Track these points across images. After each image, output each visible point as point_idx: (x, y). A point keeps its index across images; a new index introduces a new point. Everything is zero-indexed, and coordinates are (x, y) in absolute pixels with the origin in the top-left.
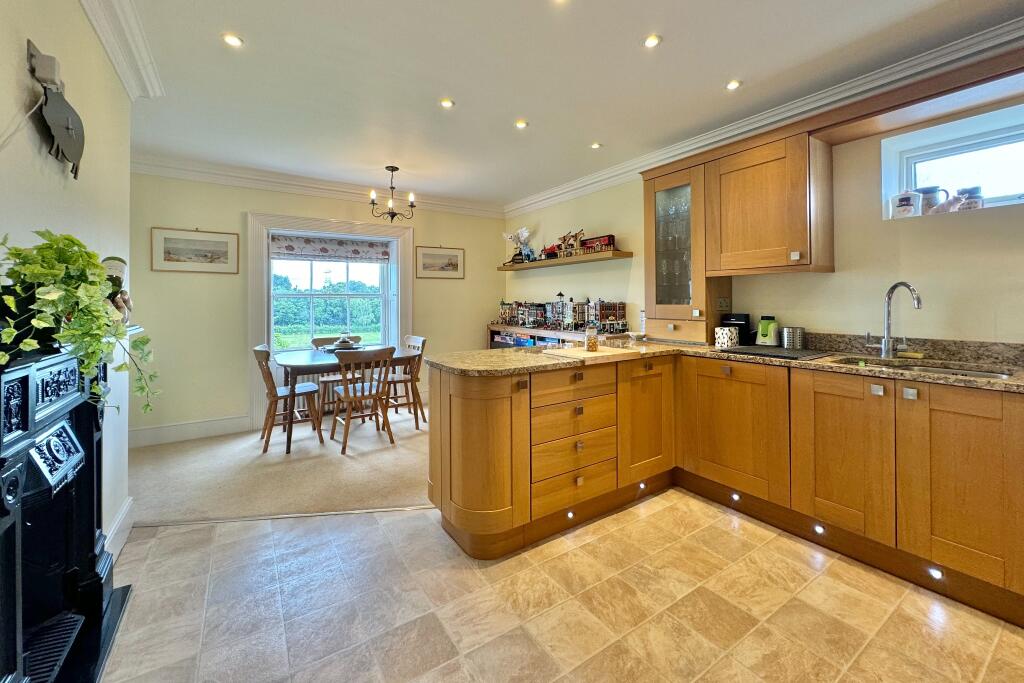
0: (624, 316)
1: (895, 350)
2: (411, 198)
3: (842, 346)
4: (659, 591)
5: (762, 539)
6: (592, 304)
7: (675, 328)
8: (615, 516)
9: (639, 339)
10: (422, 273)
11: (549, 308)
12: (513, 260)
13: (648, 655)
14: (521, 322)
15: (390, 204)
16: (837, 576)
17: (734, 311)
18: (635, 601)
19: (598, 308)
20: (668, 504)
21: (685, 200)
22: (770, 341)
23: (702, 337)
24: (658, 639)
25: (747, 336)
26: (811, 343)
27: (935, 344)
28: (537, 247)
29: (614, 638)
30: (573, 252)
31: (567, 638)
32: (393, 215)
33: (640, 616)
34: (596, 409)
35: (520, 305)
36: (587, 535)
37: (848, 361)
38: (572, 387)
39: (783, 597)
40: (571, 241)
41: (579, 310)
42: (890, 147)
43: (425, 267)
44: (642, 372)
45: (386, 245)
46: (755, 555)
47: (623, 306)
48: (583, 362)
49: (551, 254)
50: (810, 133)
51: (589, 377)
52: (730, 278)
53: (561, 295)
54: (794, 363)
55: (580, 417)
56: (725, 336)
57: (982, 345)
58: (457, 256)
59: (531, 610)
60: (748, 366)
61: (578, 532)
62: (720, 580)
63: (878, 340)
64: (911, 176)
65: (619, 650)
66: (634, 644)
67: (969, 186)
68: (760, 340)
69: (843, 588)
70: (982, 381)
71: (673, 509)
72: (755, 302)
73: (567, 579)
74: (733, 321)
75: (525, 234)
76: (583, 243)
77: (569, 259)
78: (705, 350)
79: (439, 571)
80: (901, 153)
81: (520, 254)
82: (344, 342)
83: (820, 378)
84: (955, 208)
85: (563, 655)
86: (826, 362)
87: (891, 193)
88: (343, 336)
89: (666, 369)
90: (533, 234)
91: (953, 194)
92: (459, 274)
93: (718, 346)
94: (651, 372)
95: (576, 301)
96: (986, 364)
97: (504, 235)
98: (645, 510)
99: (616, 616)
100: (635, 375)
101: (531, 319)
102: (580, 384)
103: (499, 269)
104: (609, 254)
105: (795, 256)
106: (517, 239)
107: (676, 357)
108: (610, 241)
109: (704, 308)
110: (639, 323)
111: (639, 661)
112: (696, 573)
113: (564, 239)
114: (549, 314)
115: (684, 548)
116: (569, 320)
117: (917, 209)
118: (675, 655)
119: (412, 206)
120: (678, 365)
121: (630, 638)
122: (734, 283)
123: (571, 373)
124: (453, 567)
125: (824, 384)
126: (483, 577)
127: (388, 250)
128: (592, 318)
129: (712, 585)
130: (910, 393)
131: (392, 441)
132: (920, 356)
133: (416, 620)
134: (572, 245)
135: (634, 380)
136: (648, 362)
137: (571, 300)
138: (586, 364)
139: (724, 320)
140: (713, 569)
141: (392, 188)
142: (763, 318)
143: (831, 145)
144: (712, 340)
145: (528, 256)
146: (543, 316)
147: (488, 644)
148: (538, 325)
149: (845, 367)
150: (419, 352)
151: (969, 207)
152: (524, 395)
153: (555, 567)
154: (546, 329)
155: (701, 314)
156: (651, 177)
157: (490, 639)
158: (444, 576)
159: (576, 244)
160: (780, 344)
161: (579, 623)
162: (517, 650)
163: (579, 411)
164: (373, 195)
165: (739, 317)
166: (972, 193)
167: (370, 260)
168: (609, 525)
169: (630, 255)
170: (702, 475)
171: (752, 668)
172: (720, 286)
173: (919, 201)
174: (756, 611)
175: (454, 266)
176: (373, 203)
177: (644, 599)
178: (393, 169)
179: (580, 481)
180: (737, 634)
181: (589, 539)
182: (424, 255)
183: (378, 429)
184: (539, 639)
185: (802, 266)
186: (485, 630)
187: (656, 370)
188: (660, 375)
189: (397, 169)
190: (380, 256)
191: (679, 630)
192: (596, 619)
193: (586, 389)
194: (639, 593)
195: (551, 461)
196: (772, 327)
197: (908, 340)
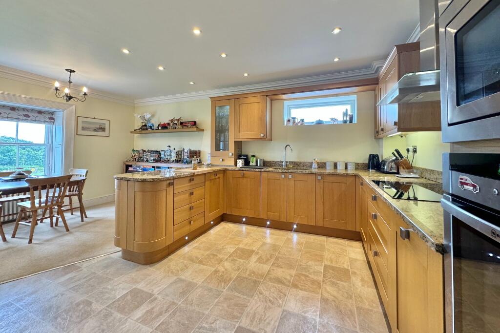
0: (200, 156)
1: (286, 165)
2: (85, 90)
3: (274, 165)
4: (225, 252)
5: (253, 230)
6: (186, 151)
7: (223, 160)
8: (203, 235)
9: (208, 165)
10: (80, 132)
11: (162, 153)
12: (141, 128)
13: (226, 269)
14: (145, 160)
15: (67, 91)
16: (273, 234)
17: (242, 154)
18: (218, 258)
19: (189, 153)
20: (222, 227)
21: (227, 110)
22: (254, 164)
23: (233, 163)
24: (227, 265)
25: (247, 163)
26: (266, 164)
27: (295, 162)
28: (155, 122)
29: (213, 269)
30: (177, 127)
31: (197, 275)
32: (70, 98)
33: (220, 261)
34: (198, 192)
35: (145, 151)
36: (195, 243)
37: (276, 169)
38: (189, 184)
39: (261, 243)
40: (176, 122)
41: (180, 153)
42: (286, 103)
43: (83, 129)
44: (213, 177)
45: (52, 113)
46: (252, 235)
47: (199, 152)
48: (194, 173)
49: (165, 127)
50: (267, 96)
51: (196, 180)
52: (241, 141)
53: (169, 147)
54: (262, 170)
55: (192, 196)
56: (240, 163)
57: (304, 162)
58: (105, 124)
59: (180, 272)
60: (249, 173)
61: (190, 244)
62: (242, 244)
63: (282, 162)
64: (289, 113)
65: (216, 272)
66: (221, 269)
67: (302, 118)
68: (251, 164)
69: (275, 237)
70: (304, 171)
71: (224, 228)
72: (249, 151)
73: (192, 260)
74: (242, 157)
75: (148, 116)
76: (181, 123)
77: (175, 130)
78: (234, 168)
79: (130, 274)
80: (288, 106)
81: (145, 125)
82: (20, 174)
83: (269, 174)
84: (299, 124)
85: (197, 280)
86: (271, 169)
87: (286, 118)
88: (17, 171)
89: (220, 175)
90: (153, 116)
91: (299, 120)
92: (106, 133)
93: (238, 166)
94: (216, 177)
95: (177, 149)
96: (305, 168)
97: (136, 115)
98: (213, 232)
99: (213, 263)
100: (211, 178)
101: (152, 158)
102: (193, 183)
103: (131, 132)
104: (195, 129)
105: (262, 135)
106: (143, 118)
107: (225, 171)
108: (195, 124)
109: (233, 153)
110: (207, 158)
111: (223, 272)
112: (236, 244)
113: (172, 121)
114: (162, 156)
115: (230, 239)
116: (174, 158)
117: (291, 124)
118: (234, 266)
119: (85, 94)
120: (225, 174)
121: (219, 268)
122: (242, 142)
123: (189, 178)
124: (137, 270)
125: (271, 176)
126: (154, 269)
127: (54, 117)
128: (185, 157)
129: (241, 246)
130: (290, 176)
131: (68, 230)
132: (292, 166)
133: (127, 293)
134: (176, 124)
135: (211, 180)
136: (216, 173)
137: (174, 149)
138: (195, 174)
139: (239, 157)
140: (240, 242)
141: (70, 82)
142: (252, 156)
143: (271, 100)
144: (236, 164)
145: (151, 127)
146: (158, 156)
147: (165, 288)
148: (156, 161)
149: (276, 170)
150: (85, 178)
151: (302, 124)
152: (171, 188)
153: (185, 257)
154: (161, 162)
155: (232, 155)
156: (214, 100)
157: (165, 286)
158: (134, 275)
159: (178, 124)
160: (257, 165)
161: (200, 270)
162: (179, 285)
163: (192, 194)
164: (57, 84)
165: (244, 156)
166: (302, 120)
167: (39, 122)
168: (202, 238)
169: (203, 130)
170: (233, 214)
171: (255, 262)
172: (239, 144)
173: (292, 121)
174: (254, 249)
175: (103, 130)
176: (57, 89)
177: (221, 256)
178: (71, 71)
179: (192, 222)
180: (250, 256)
181: (195, 245)
182: (83, 122)
183: (52, 226)
184: (187, 279)
185: (264, 139)
186: (162, 285)
187: (218, 176)
188: (219, 178)
189: (74, 71)
190: (47, 120)
191: (233, 260)
192: (206, 267)
193: (195, 184)
194: (218, 255)
195: (181, 215)
196: (255, 159)
197: (290, 162)
